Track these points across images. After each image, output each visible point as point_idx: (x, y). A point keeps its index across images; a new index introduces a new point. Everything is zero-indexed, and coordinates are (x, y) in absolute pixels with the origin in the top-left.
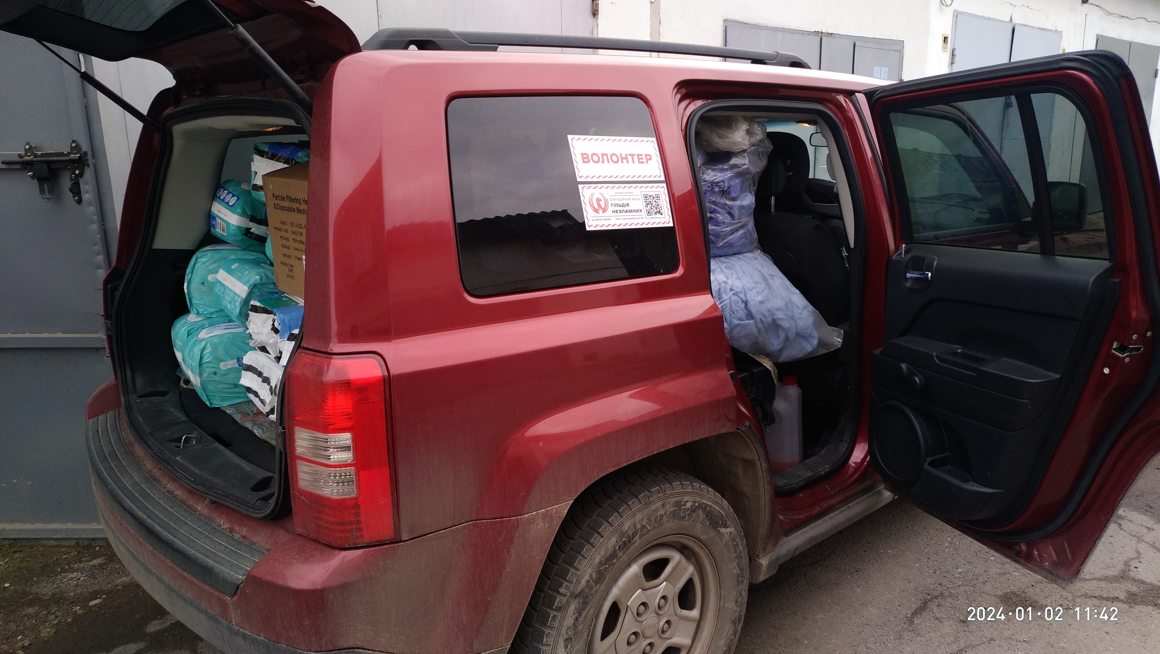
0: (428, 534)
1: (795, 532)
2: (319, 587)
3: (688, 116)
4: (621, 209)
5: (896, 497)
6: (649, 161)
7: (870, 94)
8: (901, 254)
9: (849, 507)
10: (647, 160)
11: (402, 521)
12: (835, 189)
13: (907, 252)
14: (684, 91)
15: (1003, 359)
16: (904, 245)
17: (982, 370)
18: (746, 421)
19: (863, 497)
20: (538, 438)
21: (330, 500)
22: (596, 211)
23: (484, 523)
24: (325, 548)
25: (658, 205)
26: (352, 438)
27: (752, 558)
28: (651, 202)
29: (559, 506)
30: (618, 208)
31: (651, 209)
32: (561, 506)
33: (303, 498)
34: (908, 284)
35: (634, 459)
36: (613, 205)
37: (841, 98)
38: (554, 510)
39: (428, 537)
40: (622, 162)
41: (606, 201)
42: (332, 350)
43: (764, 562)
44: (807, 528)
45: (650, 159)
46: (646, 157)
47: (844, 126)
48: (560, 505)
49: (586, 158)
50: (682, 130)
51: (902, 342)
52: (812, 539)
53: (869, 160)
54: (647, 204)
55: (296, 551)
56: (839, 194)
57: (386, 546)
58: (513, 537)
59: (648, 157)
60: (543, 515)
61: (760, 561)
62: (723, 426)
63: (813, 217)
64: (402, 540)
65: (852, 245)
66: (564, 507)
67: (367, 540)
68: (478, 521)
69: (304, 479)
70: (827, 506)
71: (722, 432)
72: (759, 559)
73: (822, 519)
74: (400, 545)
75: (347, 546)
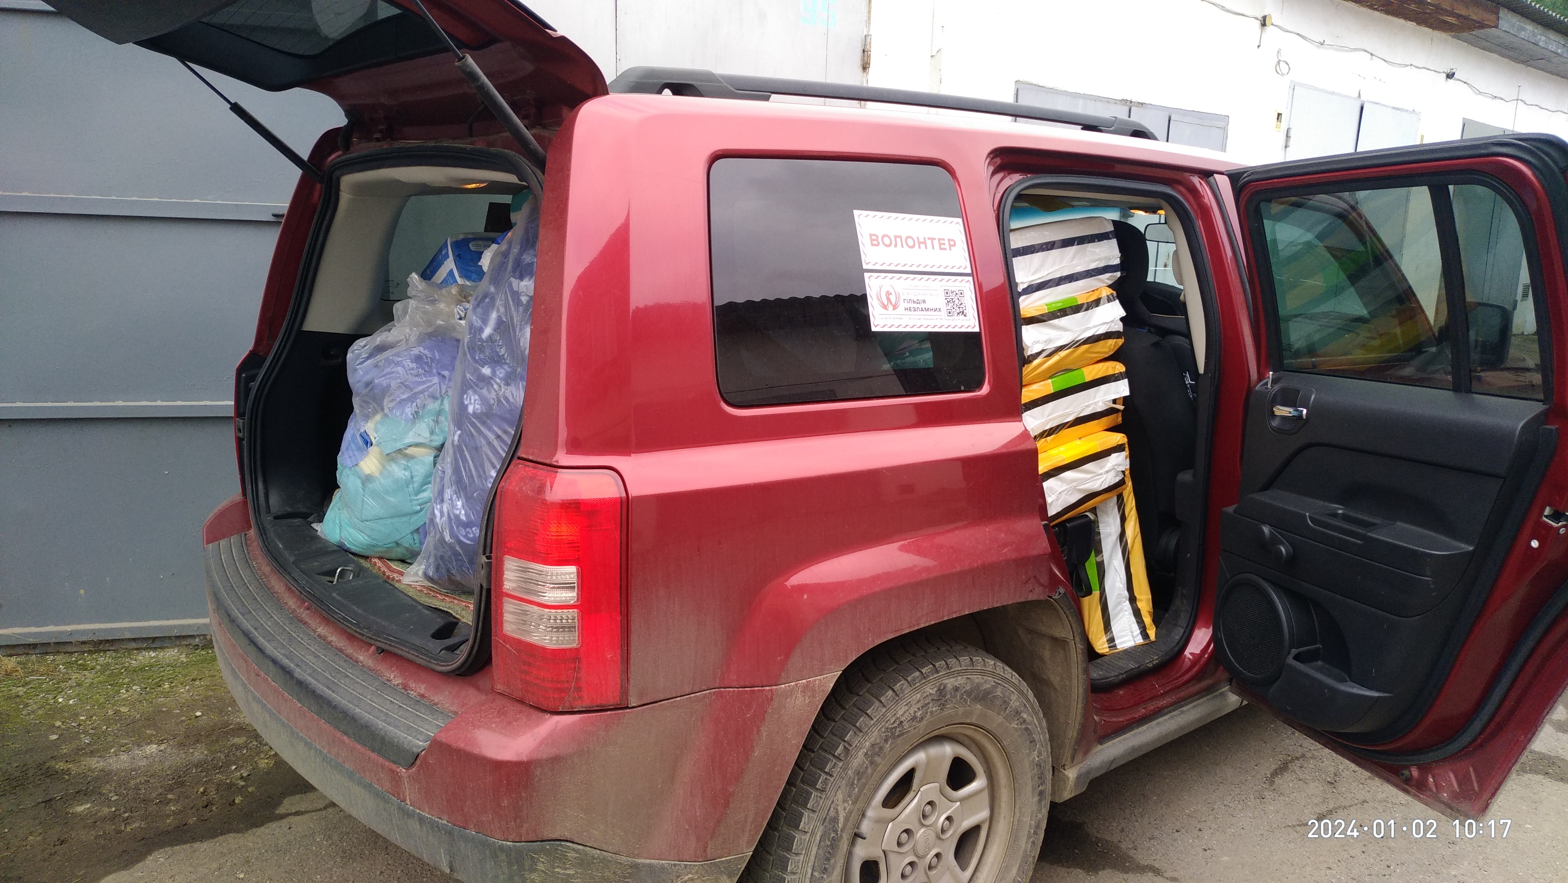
0: (661, 701)
1: (1113, 738)
2: (525, 759)
3: (1001, 193)
4: (916, 306)
5: (1245, 702)
6: (952, 248)
7: (1235, 177)
8: (1266, 384)
9: (1182, 712)
10: (950, 246)
11: (632, 682)
12: (1182, 297)
13: (1274, 382)
14: (998, 161)
15: (1399, 523)
16: (1271, 373)
17: (1370, 537)
18: (1060, 588)
19: (1202, 700)
20: (801, 588)
21: (544, 649)
22: (885, 307)
23: (729, 692)
24: (532, 711)
25: (962, 304)
26: (578, 573)
27: (1056, 769)
28: (952, 299)
29: (824, 678)
30: (912, 305)
31: (952, 308)
32: (827, 677)
33: (508, 646)
34: (1275, 423)
35: (918, 625)
36: (906, 301)
37: (1196, 180)
38: (817, 682)
39: (661, 705)
40: (920, 248)
41: (898, 297)
42: (557, 461)
43: (1072, 774)
44: (1128, 735)
45: (954, 245)
46: (949, 243)
47: (1197, 215)
48: (825, 676)
49: (875, 240)
50: (994, 211)
51: (1264, 497)
52: (1134, 749)
53: (1229, 261)
54: (948, 302)
55: (496, 713)
56: (1187, 304)
57: (609, 712)
58: (766, 712)
59: (952, 243)
60: (804, 687)
61: (1066, 772)
62: (1031, 590)
63: (1149, 331)
64: (630, 706)
65: (1201, 370)
66: (829, 680)
67: (586, 703)
68: (723, 689)
69: (510, 622)
70: (1155, 709)
71: (1030, 598)
72: (1065, 770)
73: (1147, 725)
74: (627, 712)
75: (560, 709)
